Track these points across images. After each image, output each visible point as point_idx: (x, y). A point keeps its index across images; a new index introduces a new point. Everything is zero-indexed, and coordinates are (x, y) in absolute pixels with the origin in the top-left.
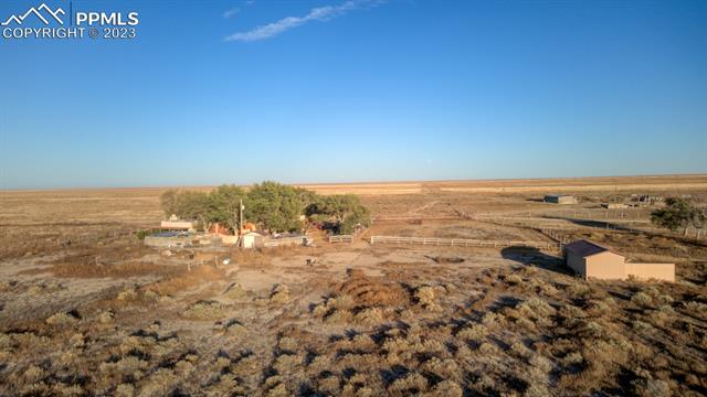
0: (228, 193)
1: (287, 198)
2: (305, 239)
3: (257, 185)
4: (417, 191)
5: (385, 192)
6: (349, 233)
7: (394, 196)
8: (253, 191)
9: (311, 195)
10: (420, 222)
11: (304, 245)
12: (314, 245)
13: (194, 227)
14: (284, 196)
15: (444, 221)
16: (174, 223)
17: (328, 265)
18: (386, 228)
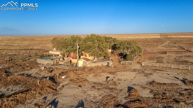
0: (75, 39)
1: (101, 42)
2: (108, 63)
3: (88, 36)
4: (159, 37)
5: (147, 37)
6: (131, 60)
7: (150, 39)
8: (86, 38)
9: (114, 40)
10: (165, 53)
11: (108, 66)
12: (113, 66)
13: (61, 54)
14: (100, 41)
15: (177, 52)
16: (54, 52)
17: (117, 82)
18: (149, 56)
